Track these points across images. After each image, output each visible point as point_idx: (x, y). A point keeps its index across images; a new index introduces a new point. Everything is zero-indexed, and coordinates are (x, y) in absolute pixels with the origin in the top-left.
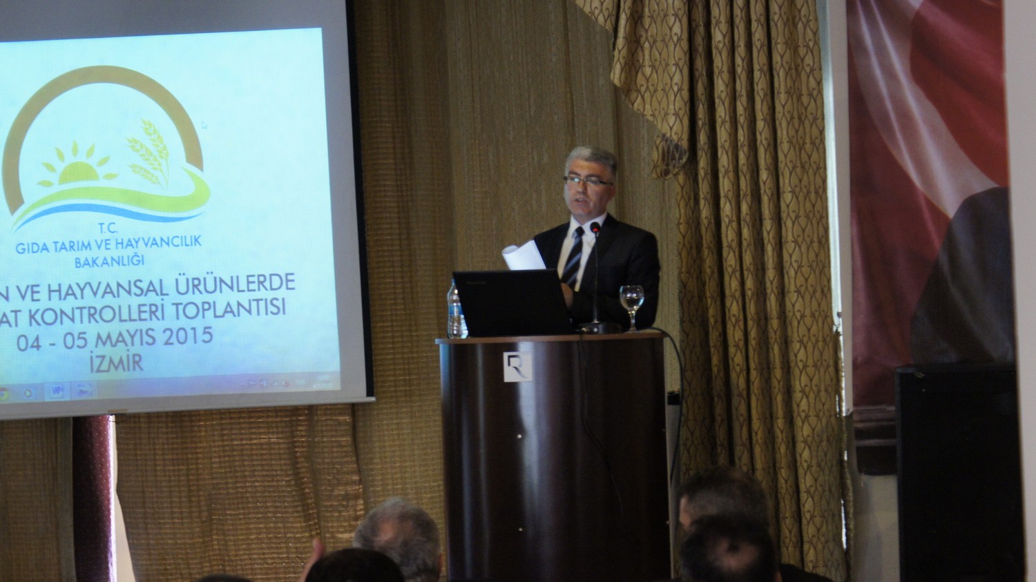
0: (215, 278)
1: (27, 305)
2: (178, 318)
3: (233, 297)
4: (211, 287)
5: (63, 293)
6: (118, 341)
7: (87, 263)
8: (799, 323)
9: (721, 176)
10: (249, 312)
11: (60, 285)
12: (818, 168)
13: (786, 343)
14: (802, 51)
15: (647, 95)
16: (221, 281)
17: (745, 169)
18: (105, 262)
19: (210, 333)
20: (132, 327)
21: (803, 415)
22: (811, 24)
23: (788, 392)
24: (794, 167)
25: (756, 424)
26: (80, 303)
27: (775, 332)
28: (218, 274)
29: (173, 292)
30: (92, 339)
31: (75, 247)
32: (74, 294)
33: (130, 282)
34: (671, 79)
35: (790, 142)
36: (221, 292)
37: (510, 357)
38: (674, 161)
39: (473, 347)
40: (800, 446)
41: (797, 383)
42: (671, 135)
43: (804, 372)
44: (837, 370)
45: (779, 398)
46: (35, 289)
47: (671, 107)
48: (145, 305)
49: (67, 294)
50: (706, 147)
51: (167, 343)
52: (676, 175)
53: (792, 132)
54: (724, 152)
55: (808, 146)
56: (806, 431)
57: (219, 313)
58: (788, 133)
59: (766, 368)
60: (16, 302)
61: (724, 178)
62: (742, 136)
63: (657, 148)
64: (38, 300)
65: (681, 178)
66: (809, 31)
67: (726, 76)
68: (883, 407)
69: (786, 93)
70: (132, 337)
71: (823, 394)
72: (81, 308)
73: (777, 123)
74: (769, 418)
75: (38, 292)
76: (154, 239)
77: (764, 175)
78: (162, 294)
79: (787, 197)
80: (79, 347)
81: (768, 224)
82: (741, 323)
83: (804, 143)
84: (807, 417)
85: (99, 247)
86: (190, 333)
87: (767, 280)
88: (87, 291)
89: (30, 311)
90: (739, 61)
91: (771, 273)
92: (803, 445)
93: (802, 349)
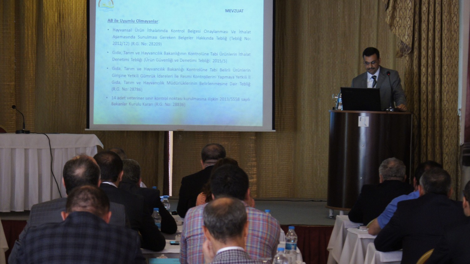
8: (447, 112)
12: (456, 57)
13: (441, 118)
14: (453, 15)
15: (397, 28)
17: (431, 56)
21: (446, 144)
22: (457, 6)
23: (441, 136)
24: (448, 57)
25: (429, 147)
27: (438, 115)
34: (407, 23)
35: (447, 47)
37: (360, 118)
38: (405, 52)
39: (344, 113)
41: (445, 133)
42: (406, 43)
43: (447, 129)
45: (438, 138)
47: (407, 33)
50: (417, 48)
52: (405, 57)
53: (448, 44)
54: (424, 50)
55: (453, 49)
56: (447, 150)
59: (434, 127)
61: (423, 59)
62: (430, 44)
63: (399, 47)
65: (407, 58)
66: (455, 8)
67: (426, 22)
69: (447, 30)
71: (453, 137)
73: (443, 40)
74: (434, 145)
77: (437, 59)
79: (445, 67)
81: (437, 76)
82: (426, 111)
84: (448, 145)
87: (436, 96)
90: (431, 17)
91: (437, 94)
92: (445, 155)
93: (447, 121)
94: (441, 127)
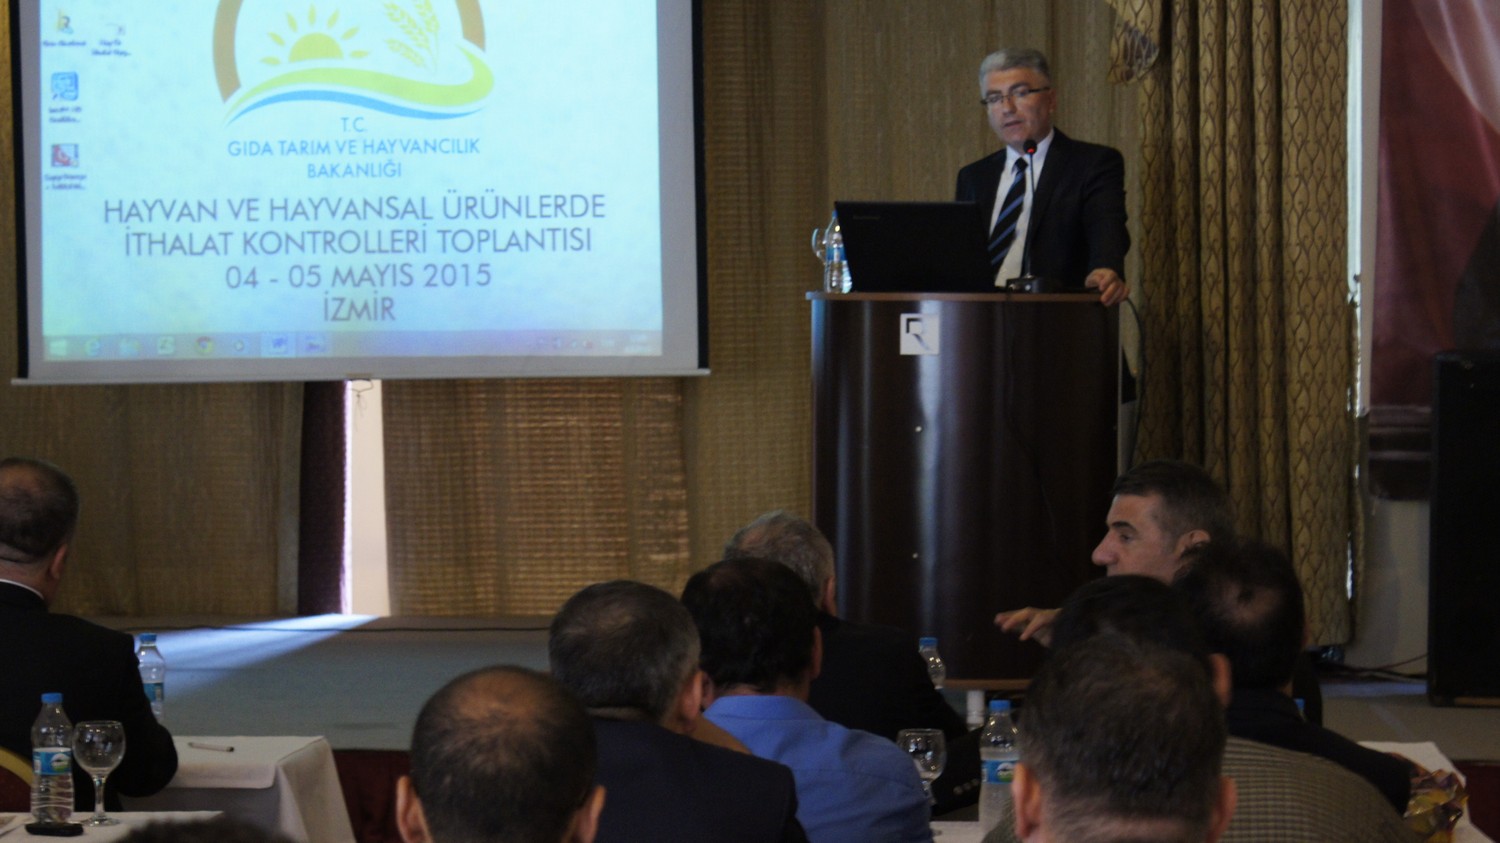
0: (497, 199)
1: (241, 226)
2: (444, 250)
3: (519, 225)
4: (490, 210)
5: (290, 212)
6: (362, 279)
7: (323, 171)
8: (1300, 288)
9: (1202, 82)
10: (542, 245)
11: (286, 201)
12: (1336, 76)
13: (1281, 315)
16: (505, 202)
17: (1234, 73)
18: (348, 171)
19: (487, 273)
20: (382, 260)
21: (1301, 414)
23: (1282, 381)
24: (1304, 74)
25: (1235, 423)
26: (312, 225)
27: (1267, 300)
28: (501, 194)
29: (438, 214)
30: (327, 274)
31: (309, 149)
32: (304, 213)
33: (381, 200)
35: (1299, 38)
36: (504, 216)
37: (909, 320)
38: (1139, 61)
39: (858, 304)
40: (1295, 456)
41: (1295, 369)
42: (1136, 24)
43: (1304, 356)
44: (1351, 354)
45: (1268, 390)
46: (253, 204)
48: (400, 231)
49: (296, 213)
50: (1184, 42)
51: (429, 284)
52: (1141, 79)
53: (1302, 25)
54: (1207, 49)
55: (1323, 46)
56: (1304, 435)
57: (501, 244)
58: (1296, 24)
59: (1252, 349)
60: (226, 221)
61: (1205, 85)
62: (1232, 28)
63: (1118, 41)
64: (256, 220)
65: (1148, 83)
68: (1411, 407)
70: (382, 274)
71: (1329, 385)
72: (314, 233)
73: (1282, 12)
74: (1254, 418)
75: (256, 209)
76: (416, 143)
77: (1260, 83)
78: (424, 217)
79: (1291, 114)
80: (310, 285)
81: (1263, 151)
82: (1221, 286)
83: (1318, 41)
84: (1306, 416)
85: (341, 150)
86: (461, 272)
87: (1258, 228)
88: (323, 209)
89: (245, 234)
91: (1264, 218)
92: (1298, 455)
93: (1304, 324)
94: (1281, 348)
